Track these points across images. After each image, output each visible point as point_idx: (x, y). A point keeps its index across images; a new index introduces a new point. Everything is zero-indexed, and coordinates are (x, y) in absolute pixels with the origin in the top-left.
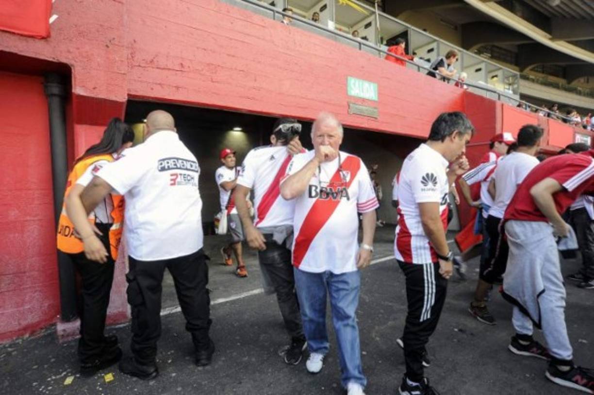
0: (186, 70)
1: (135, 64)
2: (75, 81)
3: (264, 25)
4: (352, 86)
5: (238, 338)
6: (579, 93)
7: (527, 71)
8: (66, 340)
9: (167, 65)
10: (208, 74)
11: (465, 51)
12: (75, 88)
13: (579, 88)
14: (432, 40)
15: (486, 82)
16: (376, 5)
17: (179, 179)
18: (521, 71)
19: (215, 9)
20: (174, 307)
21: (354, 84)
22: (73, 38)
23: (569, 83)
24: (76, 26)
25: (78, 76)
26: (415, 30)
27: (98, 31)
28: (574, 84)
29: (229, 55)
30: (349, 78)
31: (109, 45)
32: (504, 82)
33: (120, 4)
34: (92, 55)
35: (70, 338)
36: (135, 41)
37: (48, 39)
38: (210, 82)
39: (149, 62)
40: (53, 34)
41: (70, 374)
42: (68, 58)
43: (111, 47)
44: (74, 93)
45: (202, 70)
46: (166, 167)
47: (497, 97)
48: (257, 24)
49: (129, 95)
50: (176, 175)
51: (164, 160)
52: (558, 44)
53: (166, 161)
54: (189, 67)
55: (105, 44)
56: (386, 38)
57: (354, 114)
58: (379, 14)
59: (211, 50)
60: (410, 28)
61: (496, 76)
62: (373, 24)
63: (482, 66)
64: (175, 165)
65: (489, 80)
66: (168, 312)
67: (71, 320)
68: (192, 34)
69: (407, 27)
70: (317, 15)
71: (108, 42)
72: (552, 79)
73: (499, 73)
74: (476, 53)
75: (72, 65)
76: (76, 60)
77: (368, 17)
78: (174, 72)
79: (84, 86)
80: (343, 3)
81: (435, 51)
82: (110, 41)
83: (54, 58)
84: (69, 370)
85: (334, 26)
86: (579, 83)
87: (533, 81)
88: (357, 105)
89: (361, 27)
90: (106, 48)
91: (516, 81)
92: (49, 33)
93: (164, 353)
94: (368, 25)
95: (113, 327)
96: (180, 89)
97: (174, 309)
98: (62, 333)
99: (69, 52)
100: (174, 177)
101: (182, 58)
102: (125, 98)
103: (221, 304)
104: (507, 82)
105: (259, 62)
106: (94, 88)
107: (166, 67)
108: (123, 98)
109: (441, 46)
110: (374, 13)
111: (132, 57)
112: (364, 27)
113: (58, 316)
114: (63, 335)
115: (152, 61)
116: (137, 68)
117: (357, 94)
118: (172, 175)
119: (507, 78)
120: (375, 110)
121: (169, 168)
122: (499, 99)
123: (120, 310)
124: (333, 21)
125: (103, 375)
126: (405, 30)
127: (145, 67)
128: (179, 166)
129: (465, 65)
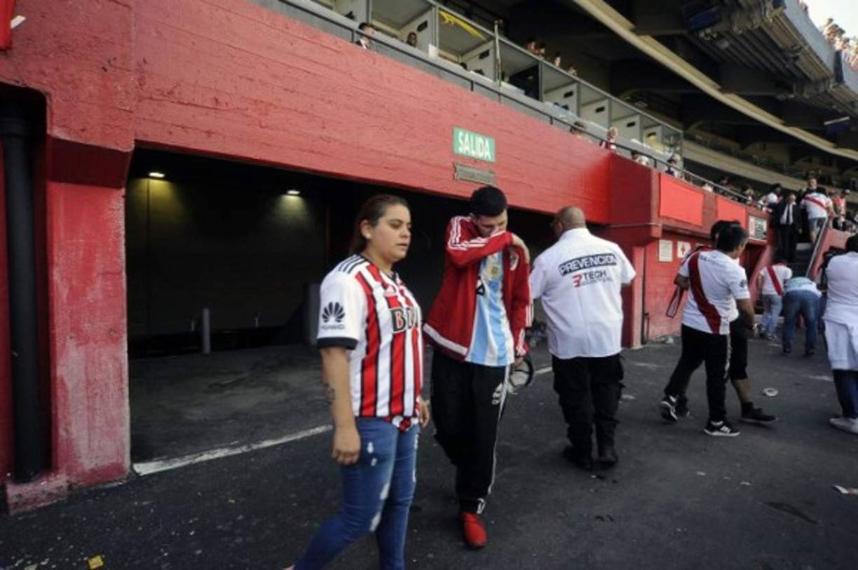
0: (221, 108)
1: (145, 95)
2: (52, 117)
3: (339, 50)
4: (461, 141)
5: (293, 496)
6: (755, 163)
7: (692, 129)
8: (21, 510)
9: (194, 99)
10: (255, 115)
11: (613, 98)
12: (51, 128)
13: (755, 156)
14: (570, 80)
15: (641, 140)
16: (496, 27)
17: (583, 279)
18: (685, 128)
19: (267, 23)
20: (198, 454)
21: (463, 138)
22: (49, 53)
23: (743, 148)
24: (55, 36)
25: (56, 111)
26: (547, 66)
27: (90, 46)
28: (749, 150)
29: (286, 90)
30: (456, 130)
31: (107, 67)
32: (664, 143)
33: (126, 9)
34: (80, 80)
35: (29, 508)
36: (145, 62)
37: (8, 51)
38: (258, 128)
39: (165, 93)
40: (15, 44)
41: (29, 562)
42: (42, 84)
43: (110, 70)
44: (49, 136)
45: (247, 109)
46: (568, 271)
47: (653, 164)
48: (328, 48)
49: (136, 141)
50: (580, 276)
51: (564, 264)
52: (728, 98)
53: (567, 265)
54: (227, 104)
55: (102, 66)
56: (509, 72)
57: (461, 179)
58: (500, 41)
59: (260, 81)
60: (541, 62)
61: (654, 134)
62: (491, 53)
63: (636, 119)
64: (578, 266)
65: (644, 139)
66: (188, 462)
67: (32, 479)
68: (233, 57)
69: (538, 61)
70: (413, 36)
71: (106, 63)
72: (723, 141)
73: (658, 130)
74: (628, 101)
75: (48, 94)
76: (54, 86)
77: (484, 43)
78: (205, 111)
79: (64, 126)
80: (450, 22)
81: (575, 95)
82: (109, 62)
83: (17, 82)
84: (27, 556)
85: (437, 52)
86: (754, 149)
87: (700, 143)
88: (466, 166)
89: (475, 57)
90: (102, 70)
91: (679, 142)
92: (11, 43)
93: (183, 522)
94: (484, 55)
95: (101, 487)
96: (213, 135)
97: (195, 458)
98: (15, 500)
99: (43, 73)
100: (578, 278)
101: (217, 91)
102: (131, 148)
103: (268, 449)
104: (668, 142)
105: (330, 102)
106: (83, 130)
107: (193, 103)
108: (128, 147)
109: (583, 90)
110: (492, 38)
111: (140, 85)
112: (478, 57)
113: (9, 474)
114: (16, 504)
115: (171, 93)
116: (147, 101)
117: (467, 152)
118: (575, 277)
119: (668, 137)
120: (492, 175)
121: (571, 271)
122: (655, 166)
123: (114, 461)
124: (435, 45)
125: (86, 559)
126: (534, 64)
127: (161, 100)
128: (582, 266)
129: (614, 116)
